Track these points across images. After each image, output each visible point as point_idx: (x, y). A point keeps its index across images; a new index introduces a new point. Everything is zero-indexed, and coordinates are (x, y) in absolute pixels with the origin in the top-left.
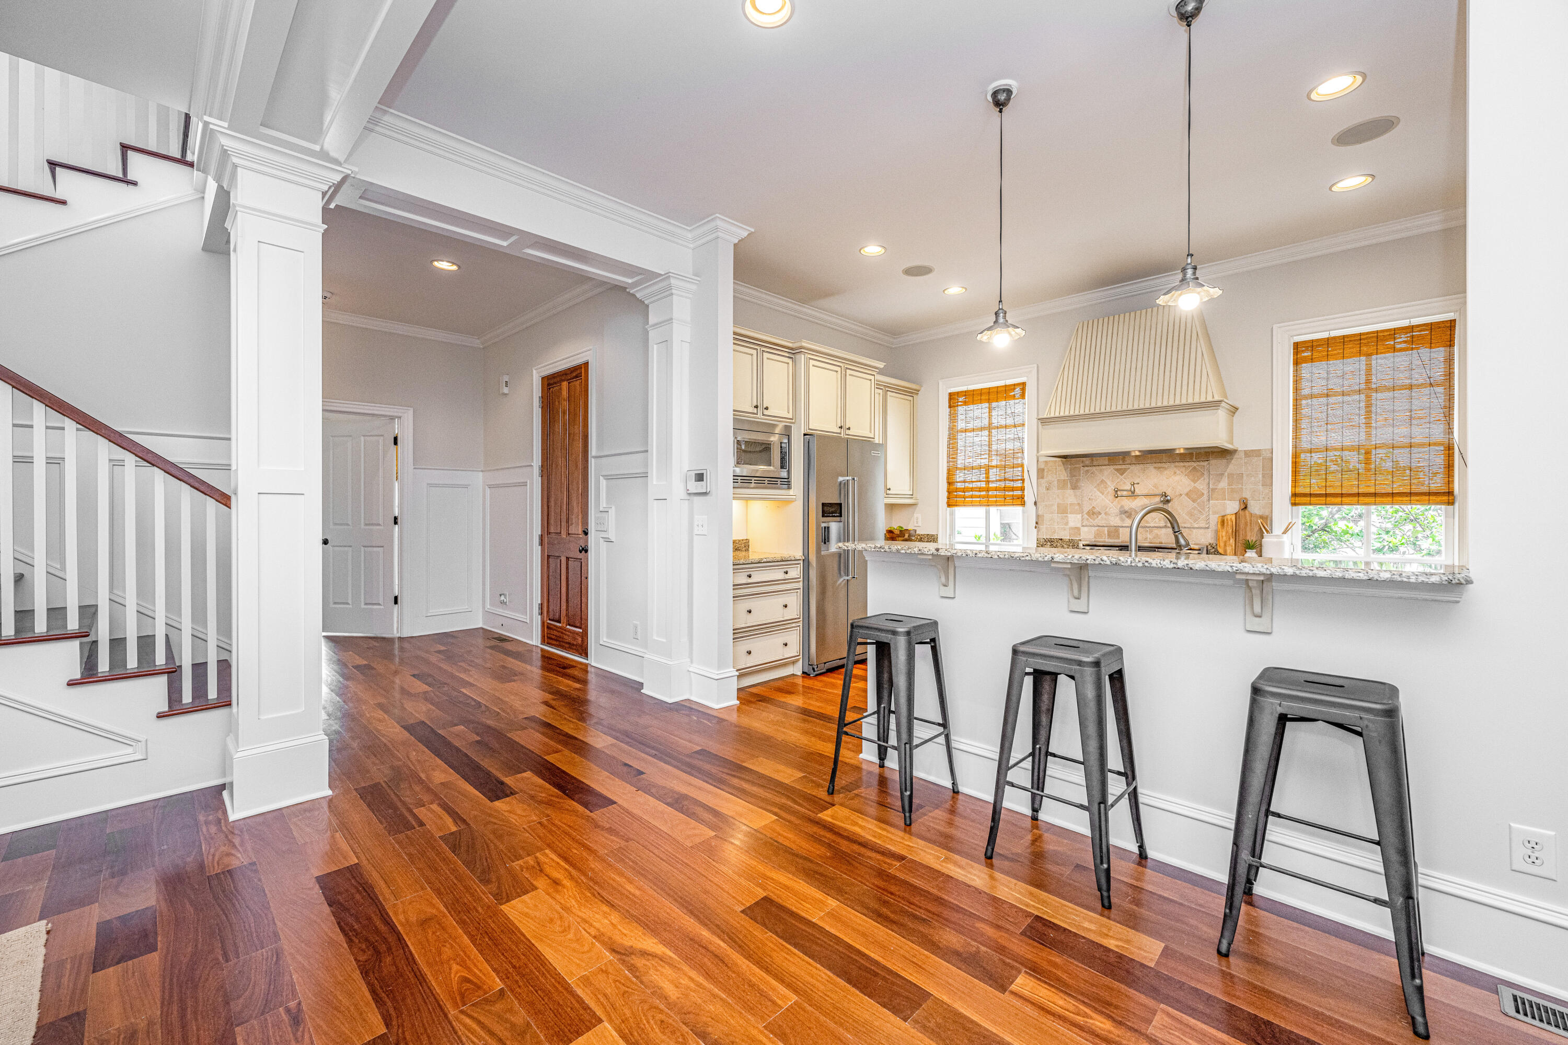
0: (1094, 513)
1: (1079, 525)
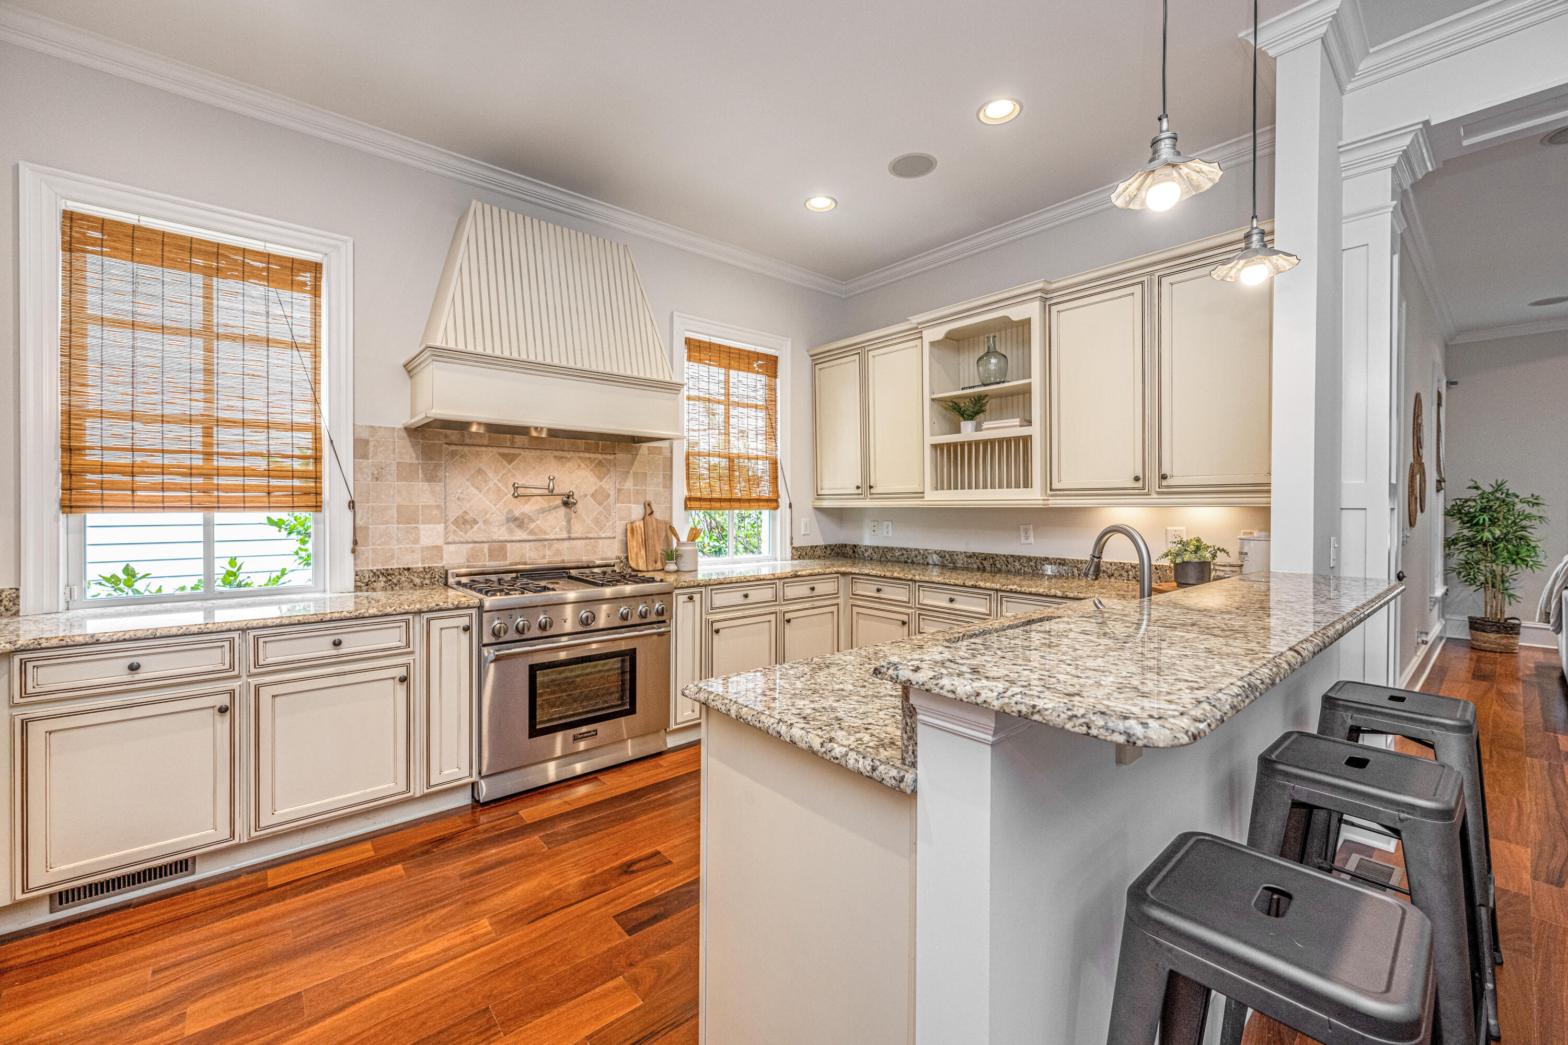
0: (465, 522)
1: (440, 542)
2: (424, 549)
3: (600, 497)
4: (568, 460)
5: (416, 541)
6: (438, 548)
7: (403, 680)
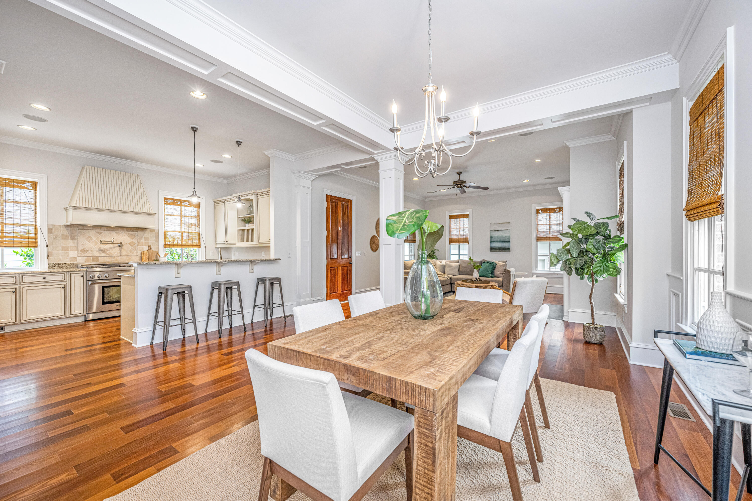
0: (84, 251)
1: (76, 256)
2: (70, 258)
3: (132, 244)
4: (120, 233)
5: (68, 256)
6: (75, 258)
7: (63, 288)
